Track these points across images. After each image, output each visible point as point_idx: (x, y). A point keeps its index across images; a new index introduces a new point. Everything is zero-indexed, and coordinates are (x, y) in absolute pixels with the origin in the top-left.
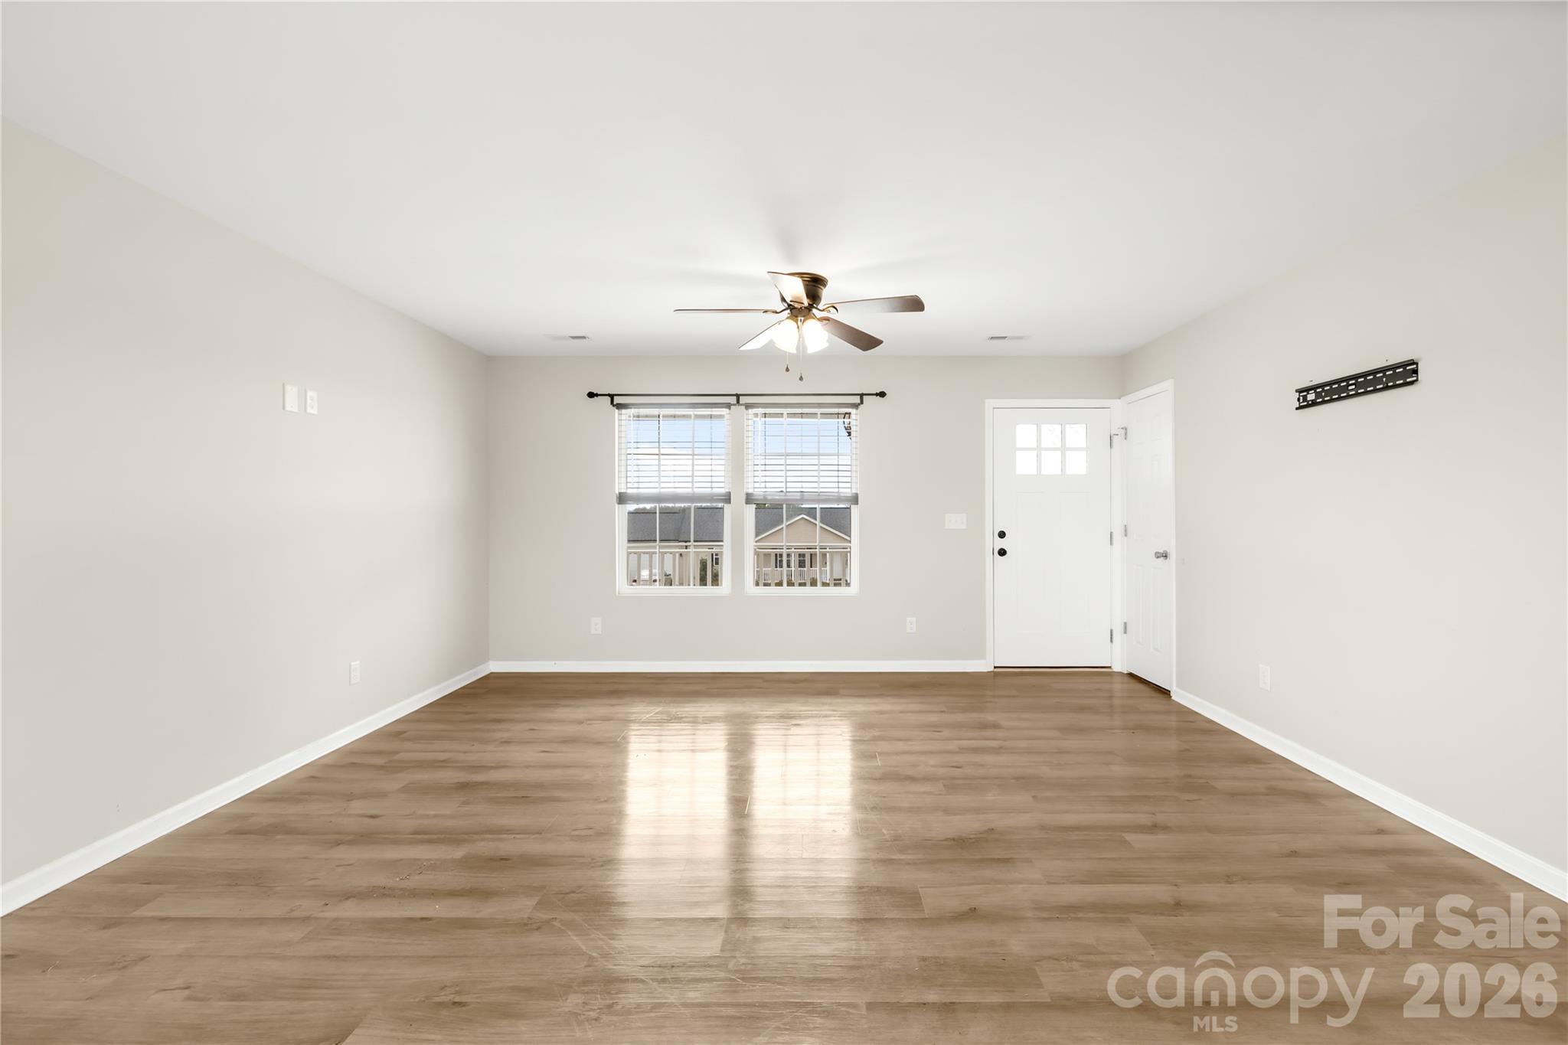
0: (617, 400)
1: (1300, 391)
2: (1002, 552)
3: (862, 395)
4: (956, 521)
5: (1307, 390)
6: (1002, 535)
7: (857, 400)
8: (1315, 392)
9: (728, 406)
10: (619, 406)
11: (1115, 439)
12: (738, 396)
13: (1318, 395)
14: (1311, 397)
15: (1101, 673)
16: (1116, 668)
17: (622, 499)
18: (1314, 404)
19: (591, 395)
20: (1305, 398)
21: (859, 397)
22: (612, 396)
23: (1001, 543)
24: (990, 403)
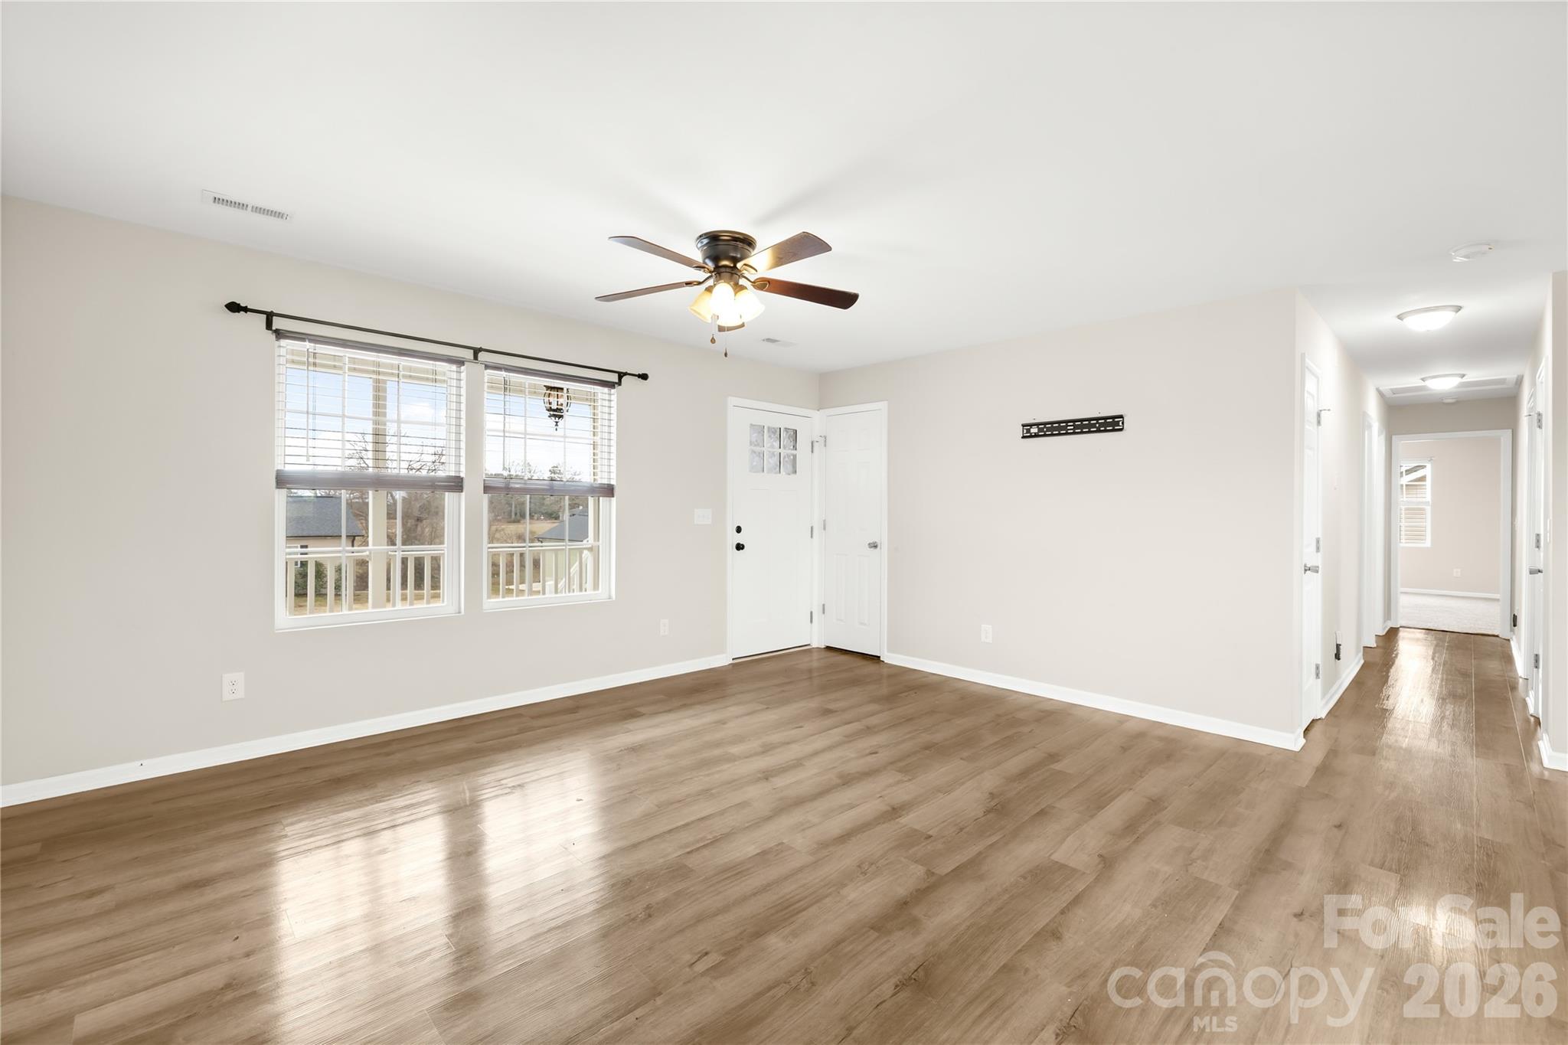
0: (278, 323)
1: (1023, 426)
2: (740, 547)
3: (621, 375)
4: (703, 516)
5: (1031, 425)
6: (739, 530)
7: (614, 378)
8: (1038, 427)
9: (460, 362)
10: (279, 334)
11: (815, 444)
12: (477, 351)
13: (1040, 430)
14: (1034, 430)
15: (805, 651)
16: (815, 645)
17: (282, 481)
18: (1036, 436)
19: (234, 307)
20: (1028, 431)
21: (617, 375)
22: (270, 316)
23: (739, 538)
24: (732, 401)
